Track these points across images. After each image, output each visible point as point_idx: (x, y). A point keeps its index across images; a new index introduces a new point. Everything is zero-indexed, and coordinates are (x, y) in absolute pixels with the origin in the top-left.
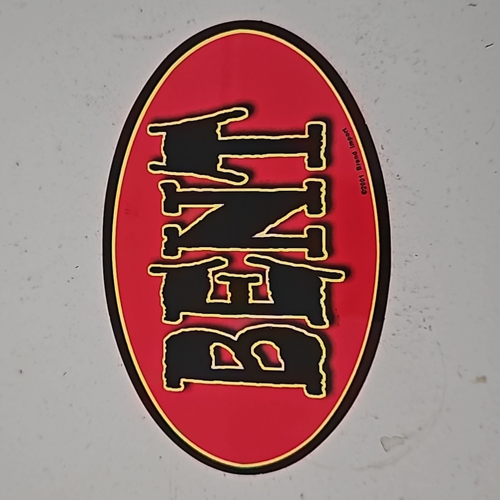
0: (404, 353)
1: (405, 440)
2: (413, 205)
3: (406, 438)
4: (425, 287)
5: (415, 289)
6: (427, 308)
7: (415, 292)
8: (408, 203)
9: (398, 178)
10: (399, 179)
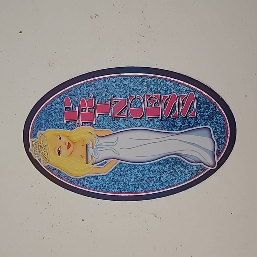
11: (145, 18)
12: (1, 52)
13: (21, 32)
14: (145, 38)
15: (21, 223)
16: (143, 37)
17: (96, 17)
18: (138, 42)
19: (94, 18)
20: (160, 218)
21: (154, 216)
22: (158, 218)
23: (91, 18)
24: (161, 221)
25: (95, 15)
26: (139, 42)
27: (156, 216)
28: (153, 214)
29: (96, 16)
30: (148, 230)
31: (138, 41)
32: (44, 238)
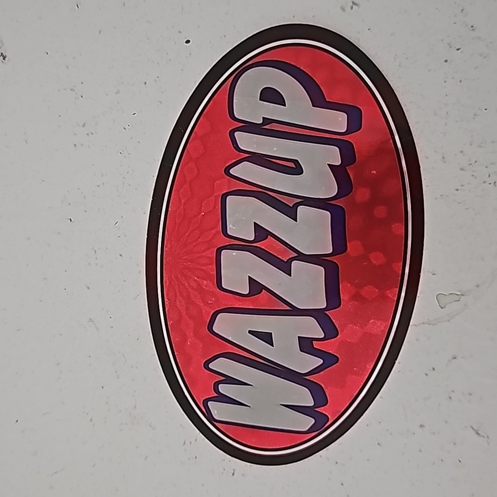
0: (467, 209)
1: (462, 297)
2: (485, 57)
3: (463, 295)
4: (493, 142)
5: (482, 143)
6: (493, 164)
7: (481, 147)
8: (481, 55)
9: (472, 28)
10: (473, 30)
11: (463, 10)
12: (145, 83)
13: (188, 42)
14: (462, 52)
15: (185, 442)
16: (458, 49)
17: (353, 9)
18: (446, 61)
19: (348, 9)
20: (488, 437)
21: (474, 433)
22: (483, 436)
23: (343, 9)
24: (488, 443)
25: (351, 4)
26: (448, 61)
27: (479, 432)
28: (471, 429)
29: (354, 6)
30: (460, 461)
31: (446, 59)
32: (233, 474)
